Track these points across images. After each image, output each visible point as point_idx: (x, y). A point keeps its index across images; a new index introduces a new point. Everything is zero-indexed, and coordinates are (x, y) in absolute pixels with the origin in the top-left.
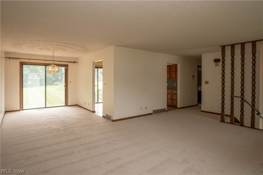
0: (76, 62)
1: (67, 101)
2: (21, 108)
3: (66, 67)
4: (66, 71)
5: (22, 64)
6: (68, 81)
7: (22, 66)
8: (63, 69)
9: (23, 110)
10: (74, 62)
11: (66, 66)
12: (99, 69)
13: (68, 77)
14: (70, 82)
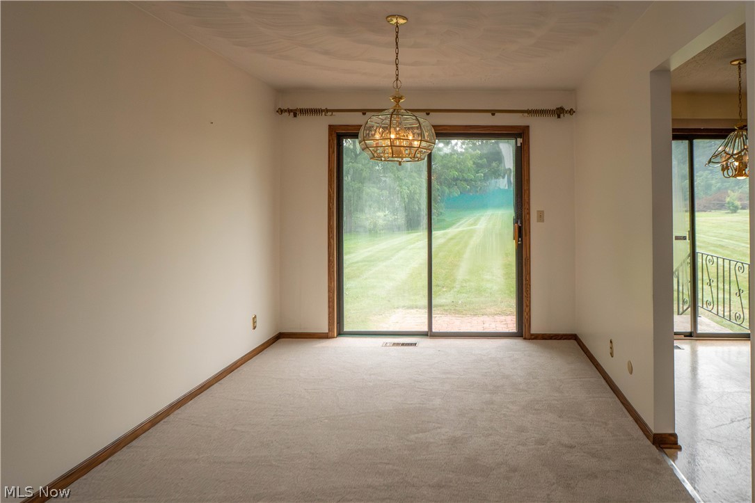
0: (567, 108)
1: (525, 314)
2: (337, 328)
3: (520, 141)
4: (522, 157)
5: (339, 135)
6: (529, 209)
7: (340, 145)
8: (507, 149)
9: (341, 333)
10: (559, 112)
11: (520, 134)
12: (696, 142)
13: (529, 190)
14: (541, 216)
